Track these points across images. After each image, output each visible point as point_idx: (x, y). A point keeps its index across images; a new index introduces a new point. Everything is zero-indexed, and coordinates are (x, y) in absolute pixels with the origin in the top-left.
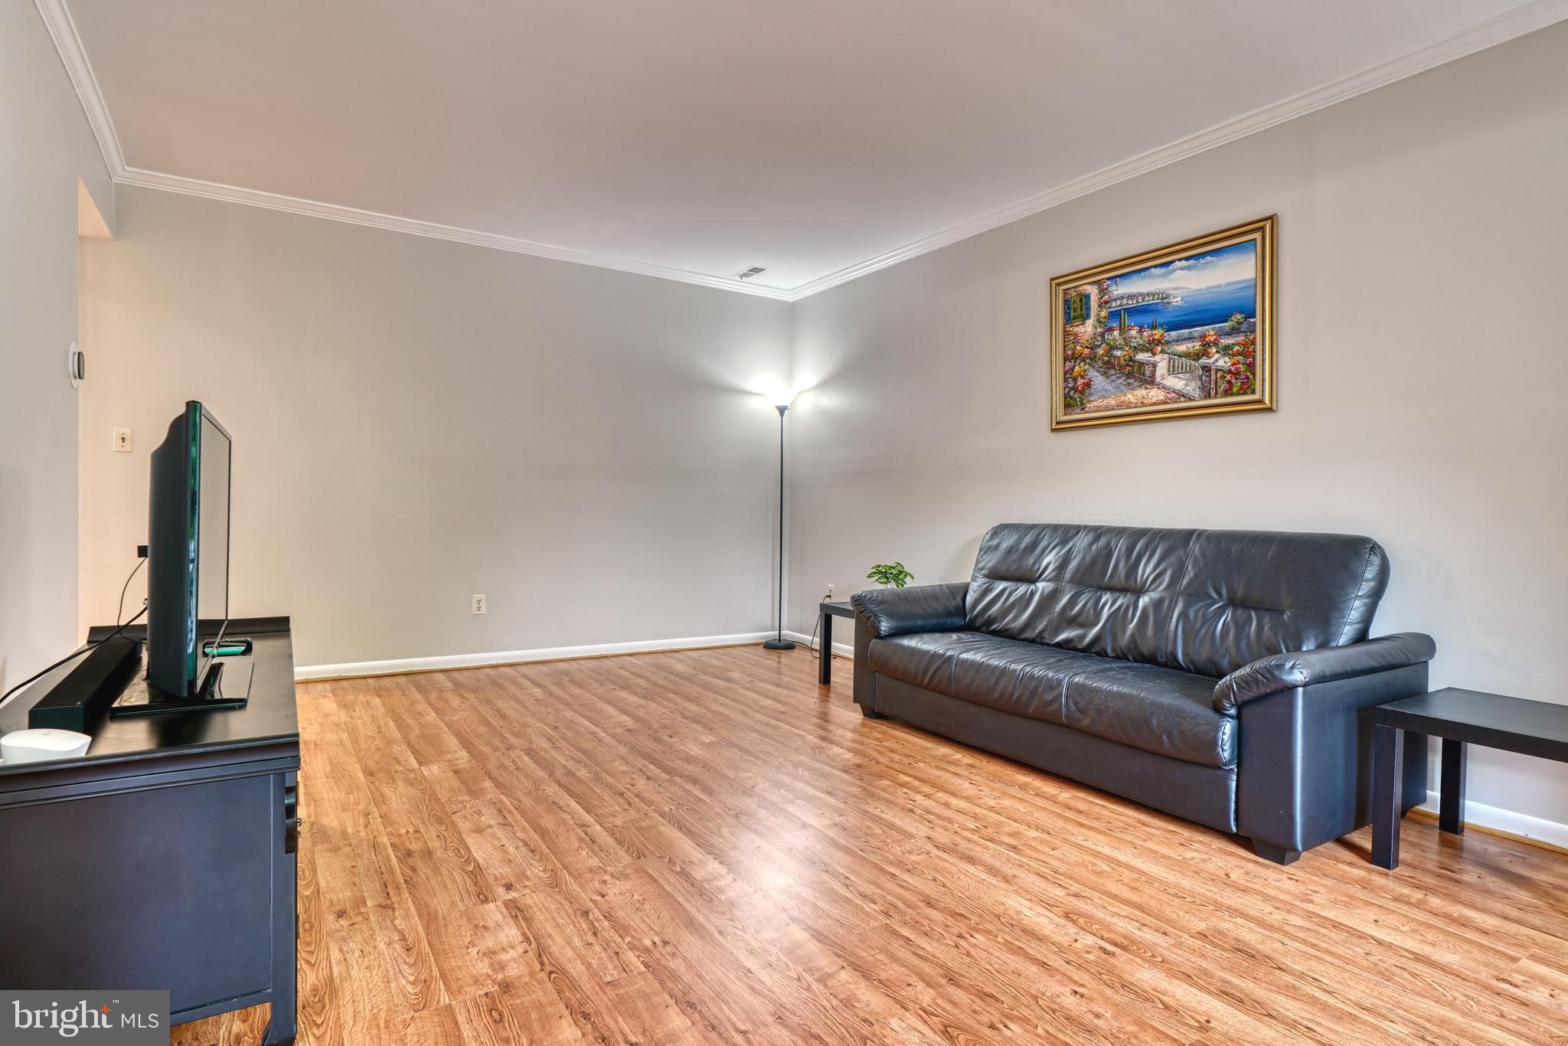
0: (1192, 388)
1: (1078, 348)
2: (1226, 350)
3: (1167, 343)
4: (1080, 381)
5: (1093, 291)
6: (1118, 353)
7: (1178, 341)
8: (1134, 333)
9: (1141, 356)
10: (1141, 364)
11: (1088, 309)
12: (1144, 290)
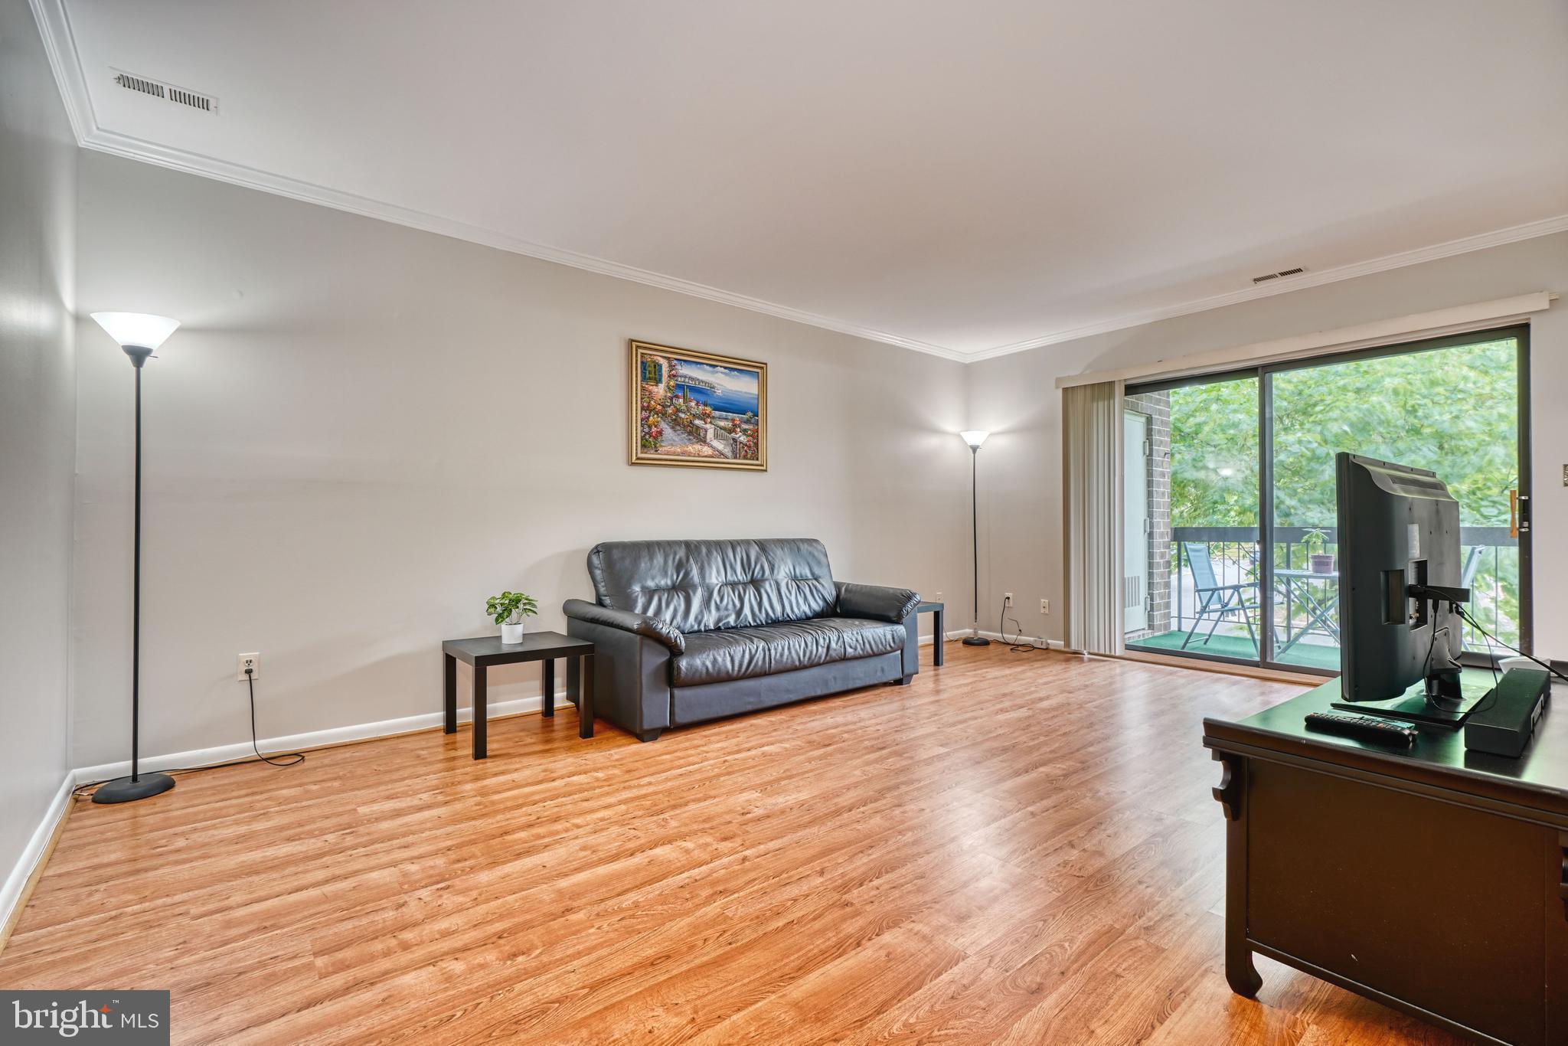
0: (727, 451)
1: (652, 402)
2: (745, 431)
3: (713, 418)
4: (654, 429)
5: (665, 364)
6: (683, 415)
7: (720, 418)
8: (693, 404)
9: (697, 422)
10: (698, 428)
11: (661, 376)
12: (701, 378)
